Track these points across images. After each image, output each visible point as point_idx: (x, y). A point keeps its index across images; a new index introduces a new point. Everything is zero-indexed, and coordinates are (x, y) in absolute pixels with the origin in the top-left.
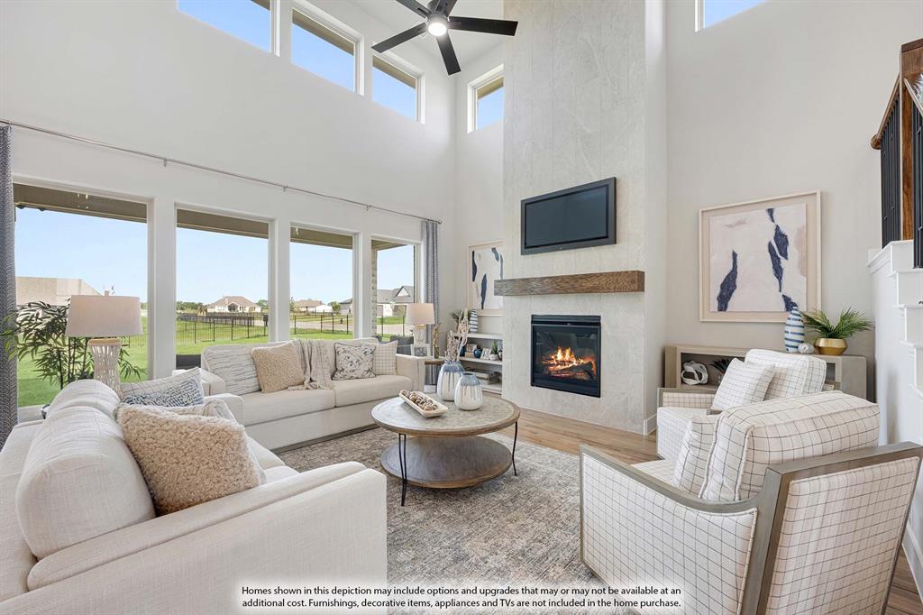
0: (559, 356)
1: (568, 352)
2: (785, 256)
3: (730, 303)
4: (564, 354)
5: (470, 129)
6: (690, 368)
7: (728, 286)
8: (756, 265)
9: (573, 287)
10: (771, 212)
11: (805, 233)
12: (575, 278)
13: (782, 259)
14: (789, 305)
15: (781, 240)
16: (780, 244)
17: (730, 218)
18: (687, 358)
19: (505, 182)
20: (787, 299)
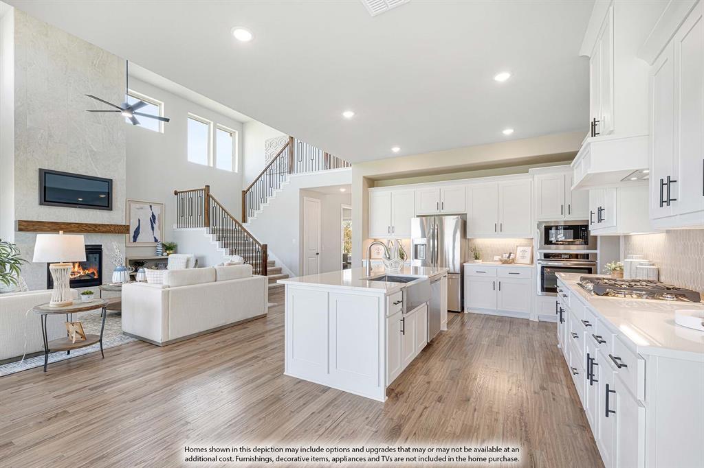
3: (137, 239)
7: (137, 232)
8: (145, 225)
10: (151, 206)
11: (160, 216)
13: (154, 224)
14: (156, 241)
15: (153, 216)
16: (153, 219)
20: (155, 238)
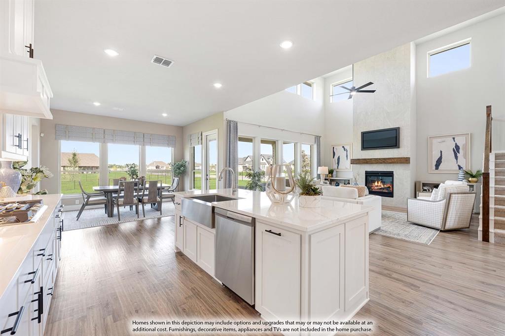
0: (376, 184)
1: (379, 182)
2: (459, 153)
3: (439, 167)
4: (378, 183)
5: (331, 102)
6: (425, 188)
7: (439, 162)
8: (449, 156)
9: (384, 162)
10: (454, 138)
11: (465, 146)
12: (384, 159)
13: (458, 153)
14: (460, 168)
15: (457, 147)
16: (457, 149)
17: (439, 140)
18: (424, 185)
19: (354, 125)
20: (459, 166)
